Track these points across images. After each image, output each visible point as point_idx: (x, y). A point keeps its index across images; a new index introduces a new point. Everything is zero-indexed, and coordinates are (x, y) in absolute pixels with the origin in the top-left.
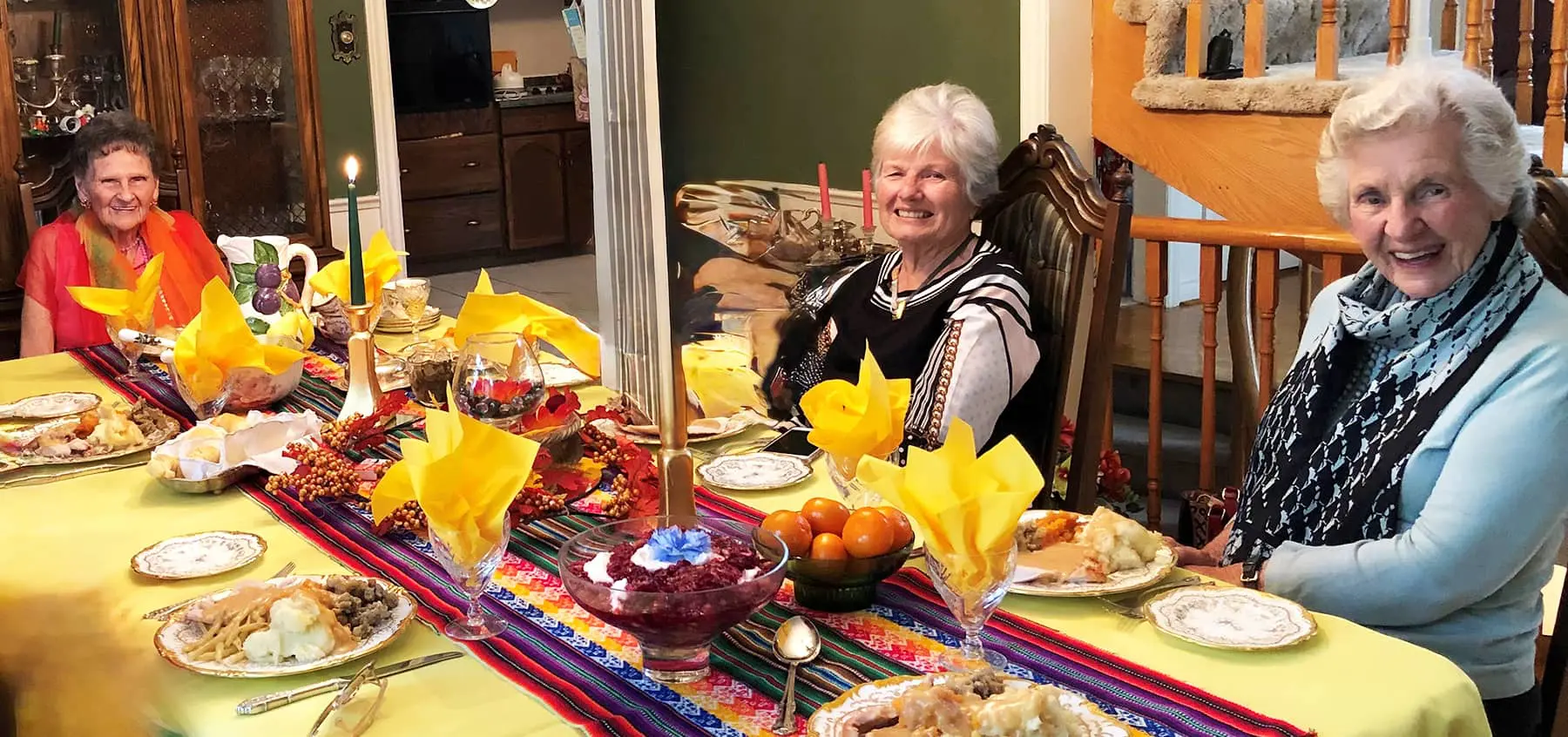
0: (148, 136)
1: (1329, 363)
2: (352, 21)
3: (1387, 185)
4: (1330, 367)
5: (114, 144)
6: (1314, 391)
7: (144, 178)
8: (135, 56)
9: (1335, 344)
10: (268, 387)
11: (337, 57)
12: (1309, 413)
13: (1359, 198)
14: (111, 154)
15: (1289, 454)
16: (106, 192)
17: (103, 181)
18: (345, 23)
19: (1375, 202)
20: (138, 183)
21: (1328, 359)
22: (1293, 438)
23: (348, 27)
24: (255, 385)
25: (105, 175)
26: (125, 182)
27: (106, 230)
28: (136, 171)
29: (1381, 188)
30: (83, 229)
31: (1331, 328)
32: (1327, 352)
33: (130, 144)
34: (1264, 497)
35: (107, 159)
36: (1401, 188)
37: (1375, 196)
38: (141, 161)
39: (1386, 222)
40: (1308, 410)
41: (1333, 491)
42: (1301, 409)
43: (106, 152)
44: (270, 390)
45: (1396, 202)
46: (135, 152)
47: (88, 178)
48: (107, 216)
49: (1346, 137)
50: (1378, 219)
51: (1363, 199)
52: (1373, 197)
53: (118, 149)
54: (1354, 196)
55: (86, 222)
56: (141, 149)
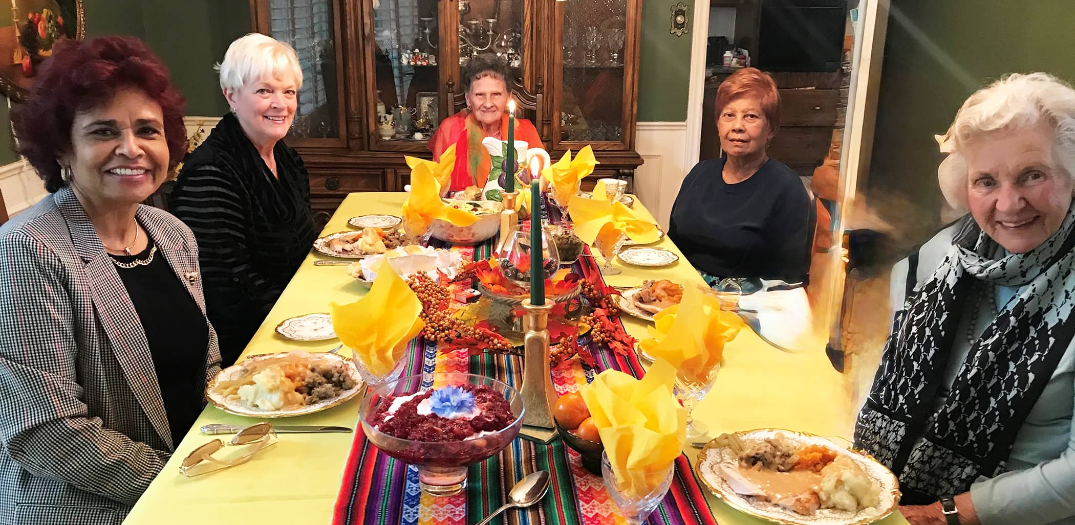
0: (505, 69)
1: (953, 295)
2: (686, 11)
3: (997, 174)
4: (954, 298)
5: (483, 73)
6: (944, 317)
7: (500, 94)
8: (528, 22)
9: (957, 280)
10: (470, 233)
11: (672, 32)
12: (943, 333)
13: (975, 182)
14: (482, 79)
15: (931, 363)
16: (478, 101)
17: (477, 95)
18: (681, 10)
19: (988, 184)
20: (496, 97)
21: (952, 292)
22: (932, 352)
23: (683, 13)
24: (462, 231)
25: (478, 91)
26: (488, 96)
27: (479, 123)
28: (495, 90)
29: (994, 176)
30: (468, 122)
31: (952, 269)
32: (951, 287)
33: (493, 73)
34: (917, 397)
35: (480, 81)
36: (1009, 174)
37: (988, 181)
38: (498, 83)
39: (997, 200)
40: (942, 331)
41: (989, 402)
42: (935, 331)
43: (478, 77)
44: (471, 235)
45: (1006, 184)
46: (495, 77)
47: (470, 93)
48: (478, 114)
49: (967, 137)
50: (991, 199)
51: (978, 182)
52: (986, 181)
53: (485, 75)
54: (972, 180)
55: (470, 119)
56: (498, 75)
